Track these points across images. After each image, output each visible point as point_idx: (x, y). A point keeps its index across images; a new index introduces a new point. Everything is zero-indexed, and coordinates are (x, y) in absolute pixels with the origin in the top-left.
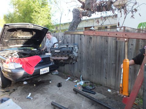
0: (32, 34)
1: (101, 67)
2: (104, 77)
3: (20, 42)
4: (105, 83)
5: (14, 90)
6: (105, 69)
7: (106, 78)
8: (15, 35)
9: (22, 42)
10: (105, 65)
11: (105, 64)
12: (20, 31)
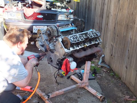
1: (124, 45)
2: (125, 66)
4: (125, 77)
6: (128, 51)
7: (127, 68)
10: (129, 43)
11: (130, 39)
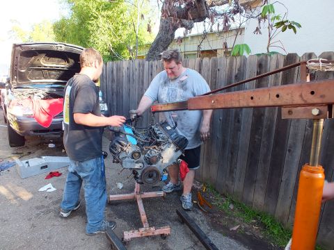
0: (68, 62)
3: (50, 75)
5: (30, 153)
8: (36, 62)
9: (53, 74)
12: (44, 55)
